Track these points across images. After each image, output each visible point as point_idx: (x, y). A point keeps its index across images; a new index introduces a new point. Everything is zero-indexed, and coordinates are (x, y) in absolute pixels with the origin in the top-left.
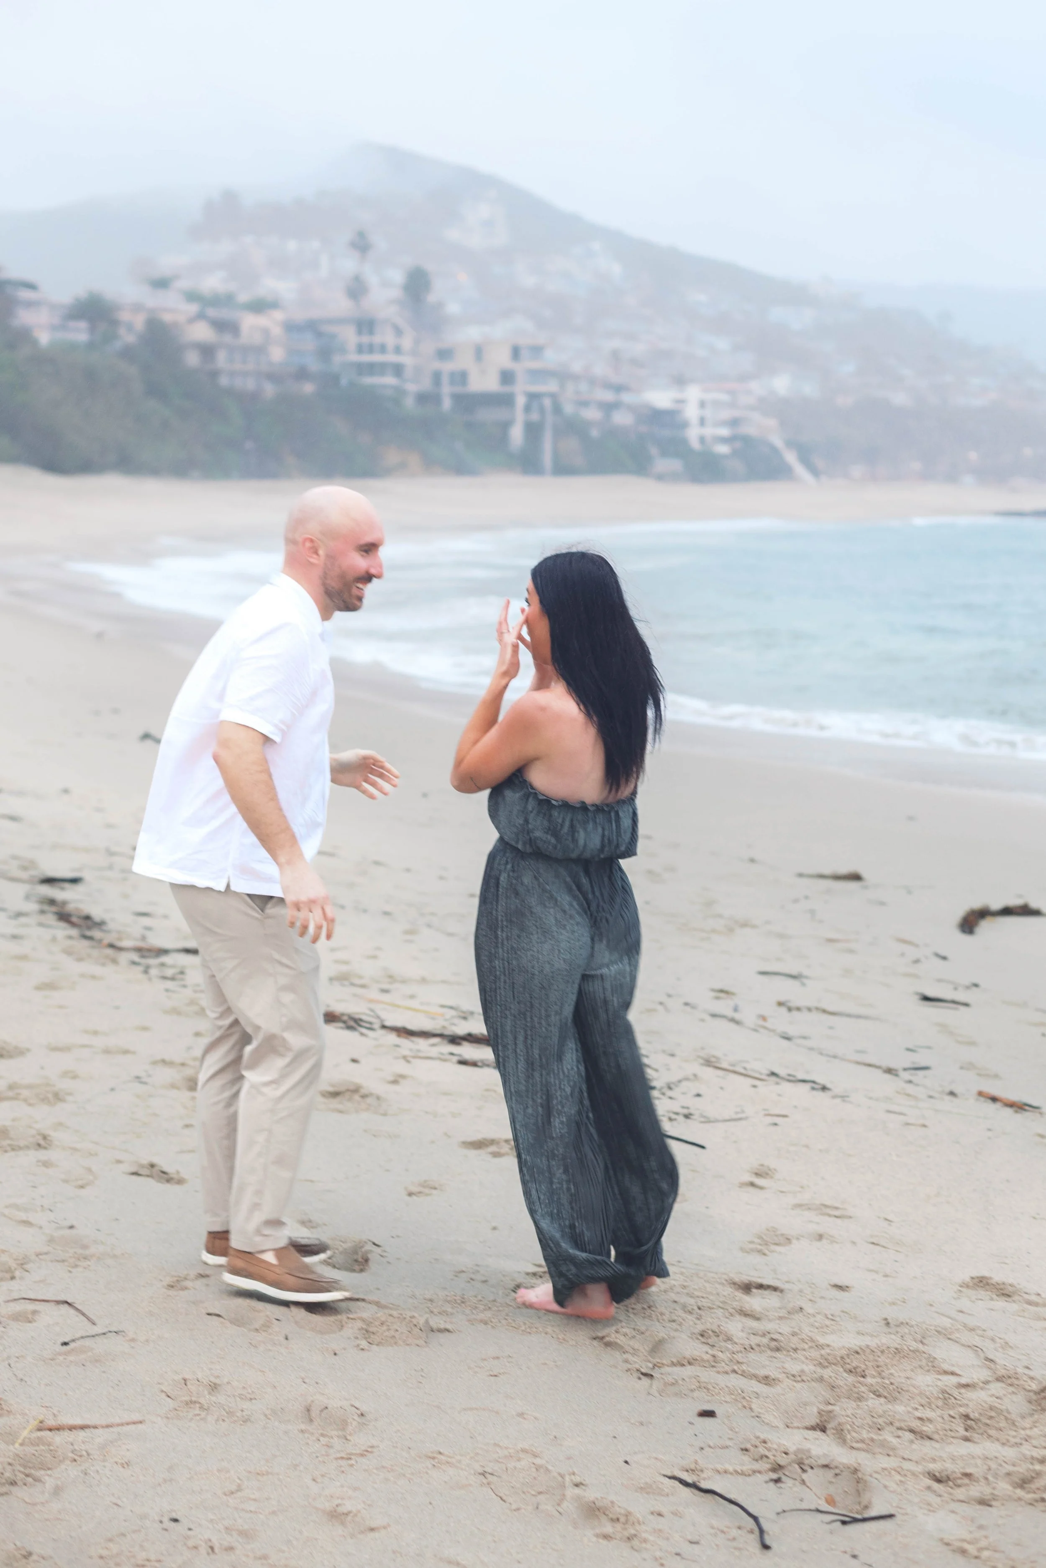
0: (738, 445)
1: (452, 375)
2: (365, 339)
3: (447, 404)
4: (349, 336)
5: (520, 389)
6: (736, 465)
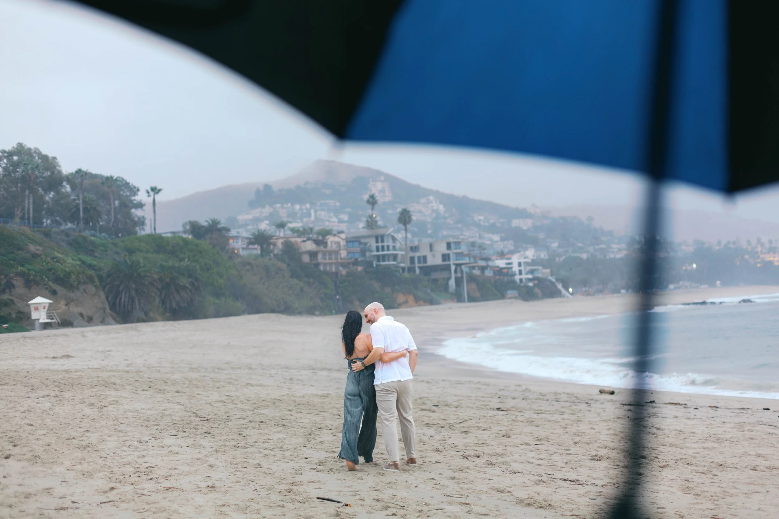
0: (536, 282)
1: (419, 258)
2: (380, 244)
3: (418, 271)
4: (373, 243)
5: (452, 262)
6: (537, 290)
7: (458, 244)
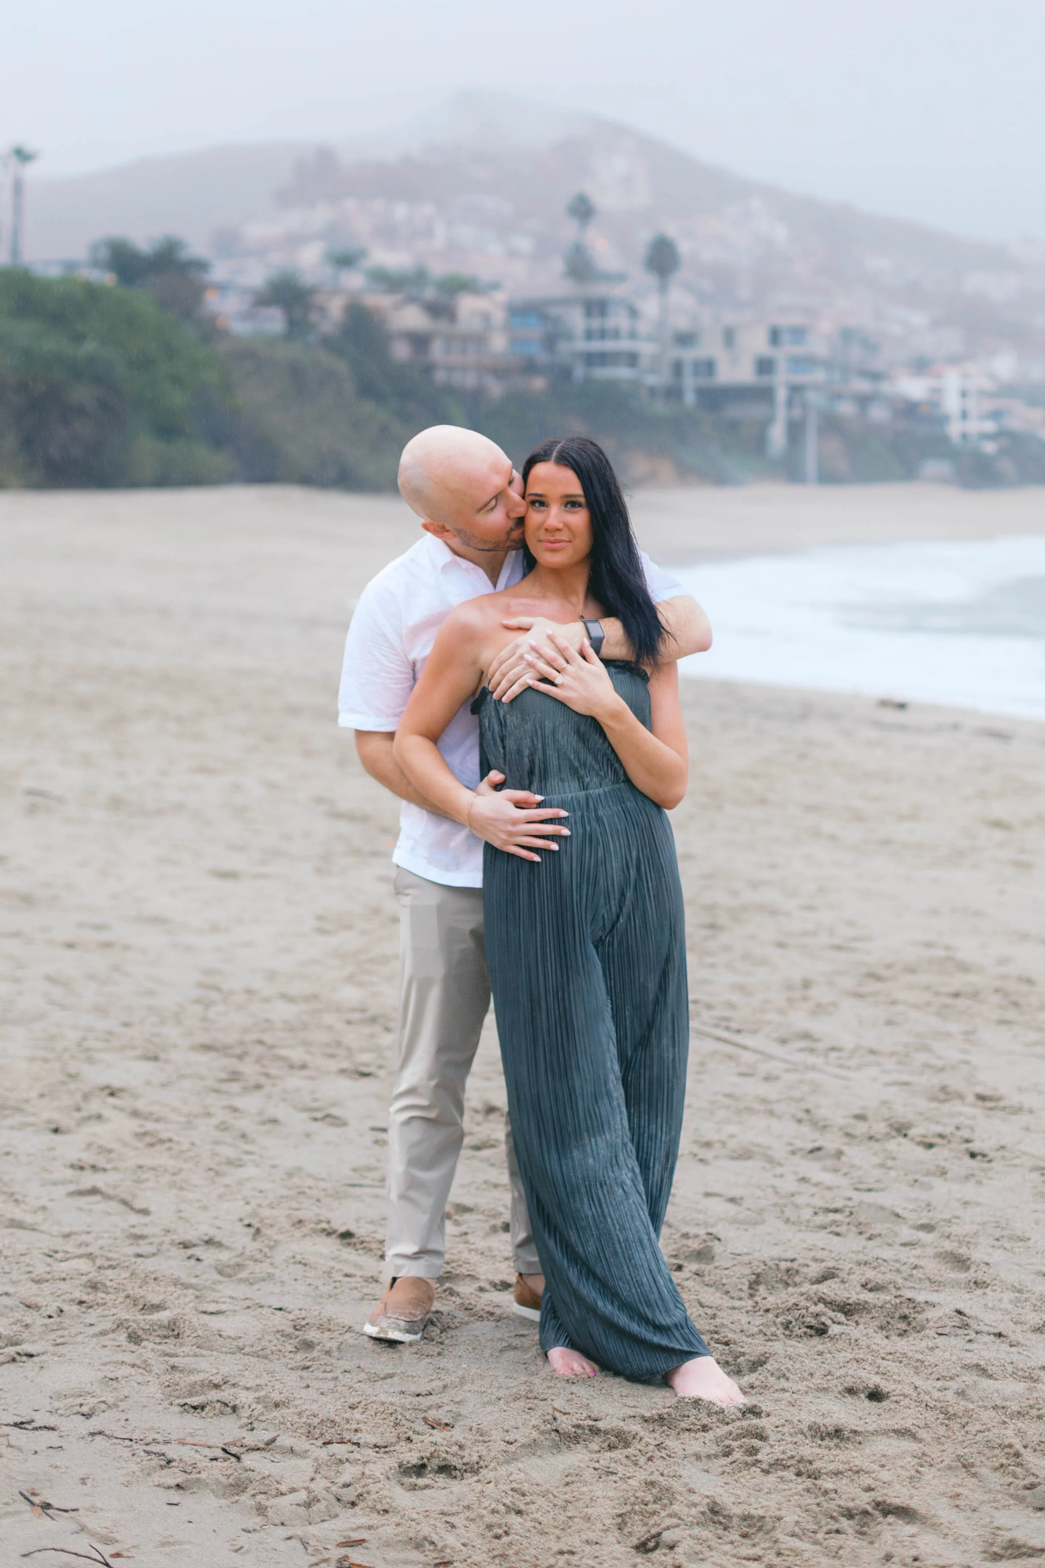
0: (1005, 442)
1: (696, 364)
2: (596, 323)
3: (690, 398)
4: (577, 320)
5: (781, 380)
6: (1006, 466)
7: (799, 333)
